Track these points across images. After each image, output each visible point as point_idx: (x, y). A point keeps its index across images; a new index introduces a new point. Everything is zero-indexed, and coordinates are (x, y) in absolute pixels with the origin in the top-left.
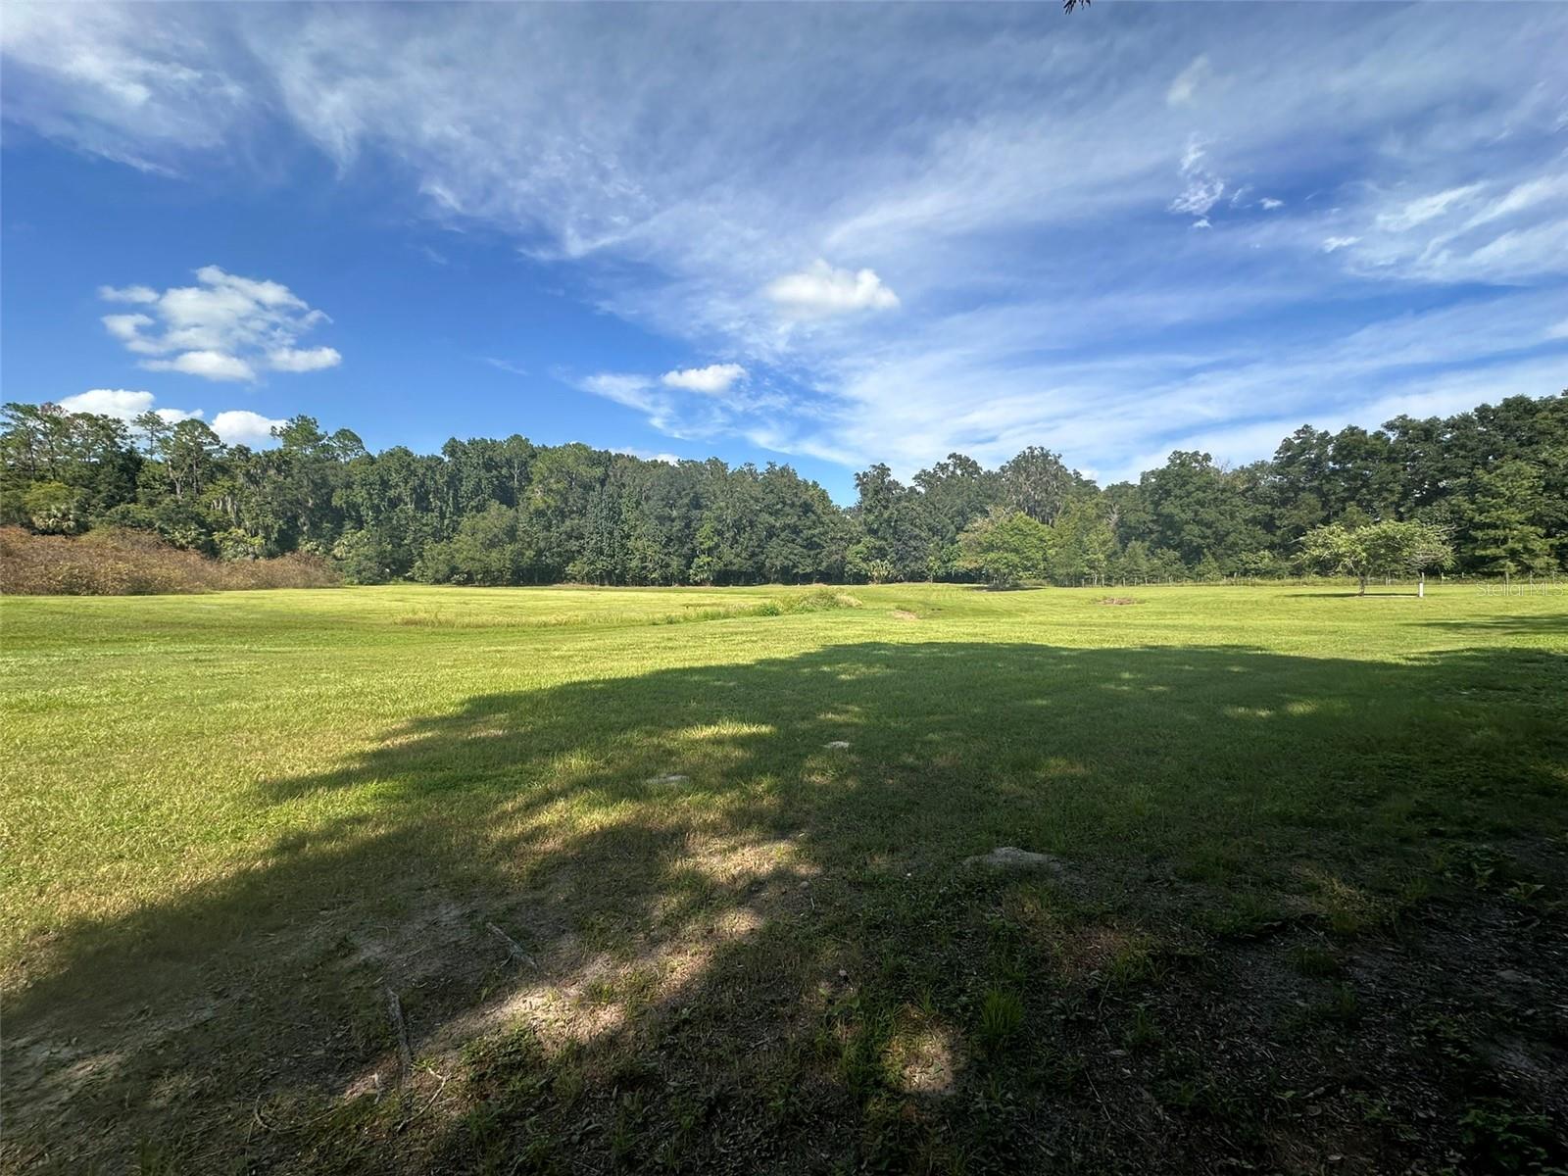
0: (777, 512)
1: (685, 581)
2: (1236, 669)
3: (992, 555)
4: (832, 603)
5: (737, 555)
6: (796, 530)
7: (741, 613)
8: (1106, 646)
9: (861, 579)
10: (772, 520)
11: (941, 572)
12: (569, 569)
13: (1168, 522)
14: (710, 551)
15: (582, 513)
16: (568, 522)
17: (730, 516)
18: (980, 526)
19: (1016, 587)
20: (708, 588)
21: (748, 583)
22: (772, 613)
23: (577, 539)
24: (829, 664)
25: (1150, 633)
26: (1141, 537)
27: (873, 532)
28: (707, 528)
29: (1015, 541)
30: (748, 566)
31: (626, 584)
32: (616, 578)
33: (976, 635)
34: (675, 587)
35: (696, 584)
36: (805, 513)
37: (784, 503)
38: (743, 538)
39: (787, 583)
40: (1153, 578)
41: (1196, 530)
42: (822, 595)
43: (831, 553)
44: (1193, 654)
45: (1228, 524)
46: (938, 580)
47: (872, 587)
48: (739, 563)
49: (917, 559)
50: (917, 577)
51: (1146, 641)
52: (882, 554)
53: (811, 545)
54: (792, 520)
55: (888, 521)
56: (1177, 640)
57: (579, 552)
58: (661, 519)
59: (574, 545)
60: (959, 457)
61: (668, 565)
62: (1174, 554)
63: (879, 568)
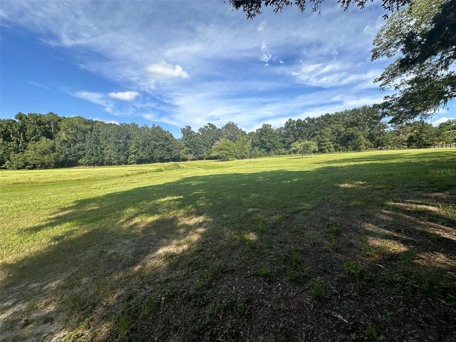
0: (157, 140)
1: (126, 163)
2: (282, 174)
3: (221, 152)
4: (178, 167)
5: (144, 154)
6: (163, 146)
7: (151, 171)
8: (253, 172)
9: (185, 160)
10: (155, 143)
11: (208, 157)
12: (80, 161)
13: (263, 142)
14: (135, 153)
15: (84, 141)
16: (78, 145)
17: (141, 142)
18: (218, 144)
19: (228, 160)
20: (135, 165)
21: (149, 163)
22: (161, 171)
23: (82, 150)
24: (187, 182)
25: (262, 169)
26: (257, 146)
27: (187, 146)
28: (133, 146)
29: (227, 148)
30: (148, 157)
31: (104, 165)
32: (100, 163)
33: (222, 172)
34: (123, 165)
35: (130, 164)
36: (166, 140)
37: (159, 138)
38: (146, 149)
39: (162, 162)
40: (260, 156)
41: (269, 144)
42: (175, 165)
43: (175, 153)
44: (272, 172)
45: (276, 142)
46: (207, 159)
47: (188, 162)
48: (145, 157)
49: (201, 154)
50: (201, 159)
51: (262, 171)
52: (190, 152)
53: (169, 150)
54: (162, 143)
55: (192, 142)
56: (269, 170)
57: (83, 155)
58: (116, 143)
59: (81, 153)
60: (211, 124)
61: (119, 158)
62: (264, 150)
63: (190, 156)
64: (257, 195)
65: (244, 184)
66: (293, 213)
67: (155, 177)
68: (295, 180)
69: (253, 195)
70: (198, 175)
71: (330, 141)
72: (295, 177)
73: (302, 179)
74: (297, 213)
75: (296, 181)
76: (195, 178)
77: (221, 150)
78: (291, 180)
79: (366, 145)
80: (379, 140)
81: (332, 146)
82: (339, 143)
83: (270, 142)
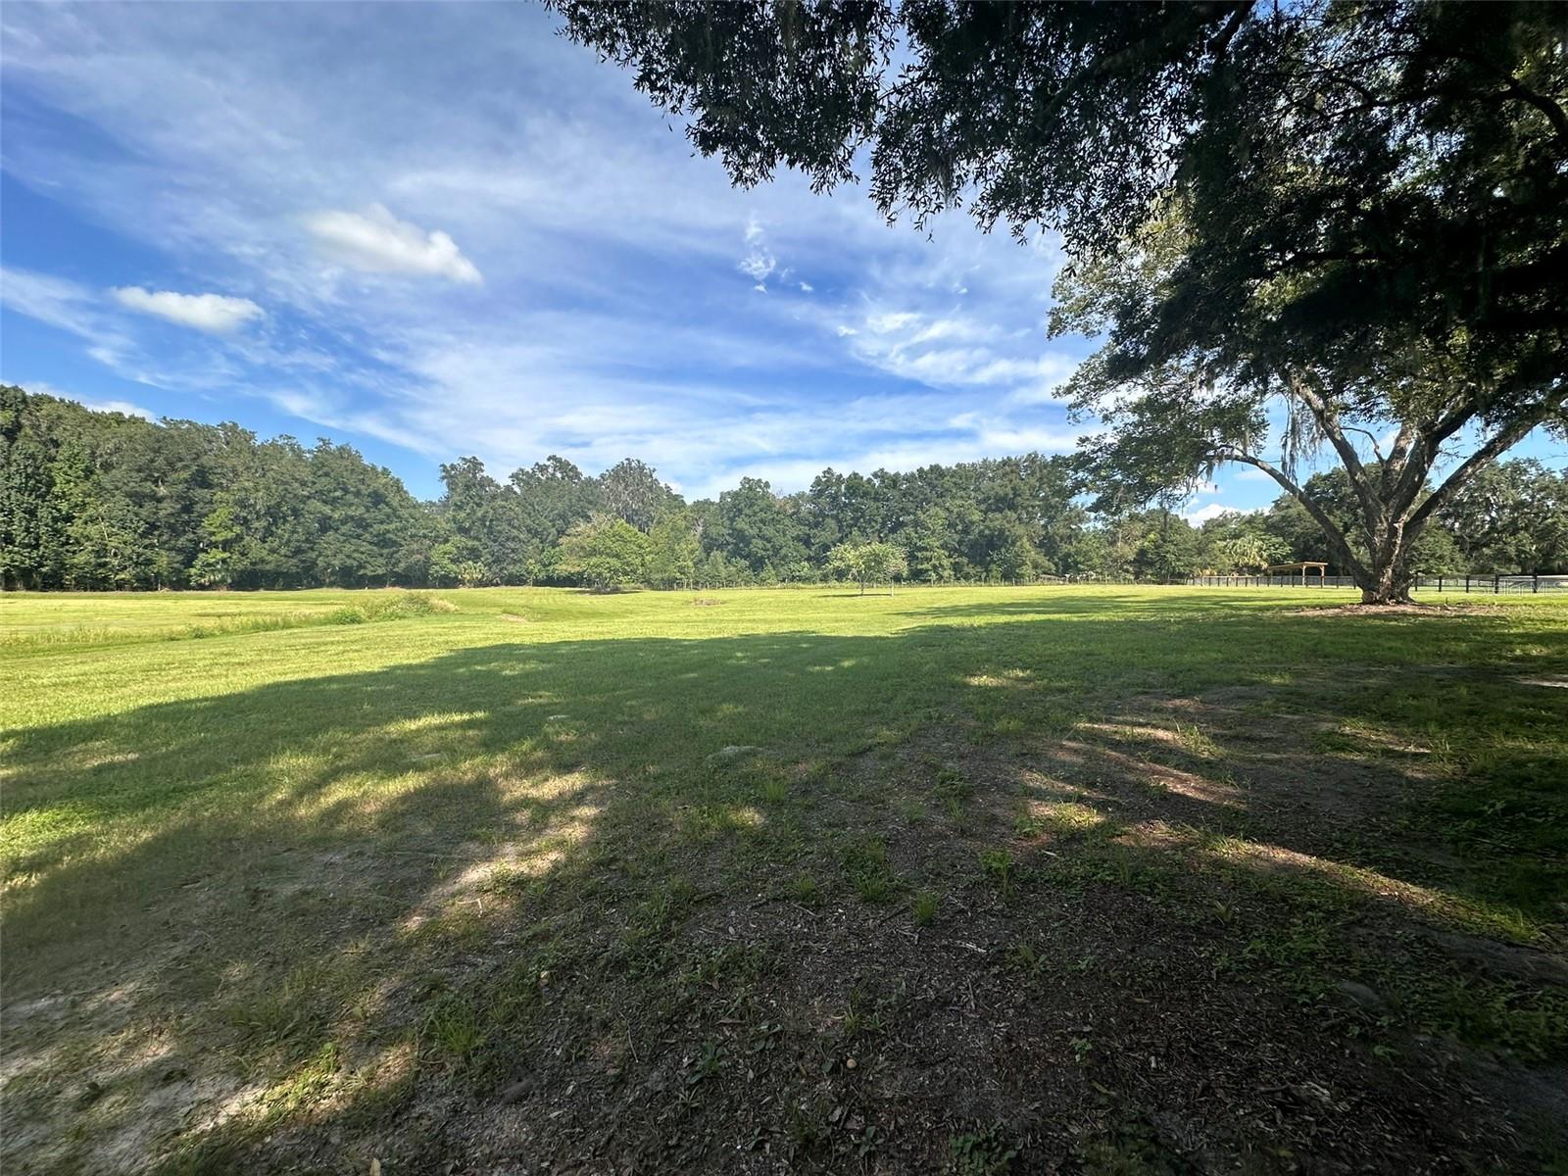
0: (335, 499)
1: (181, 584)
2: (804, 646)
3: (594, 560)
4: (426, 610)
5: (272, 551)
6: (362, 524)
7: (307, 622)
8: (713, 636)
9: (449, 582)
10: (327, 510)
11: (542, 576)
13: (741, 537)
14: (226, 545)
17: (260, 501)
18: (583, 531)
19: (616, 591)
20: (224, 592)
22: (353, 621)
25: (740, 625)
26: (720, 547)
27: (463, 531)
28: (222, 514)
29: (616, 547)
30: (292, 565)
31: (62, 588)
33: (602, 633)
34: (165, 591)
35: (202, 587)
36: (376, 504)
37: (346, 491)
38: (283, 530)
39: (348, 586)
40: (729, 583)
41: (760, 543)
42: (411, 600)
43: (412, 553)
44: (773, 638)
45: (782, 540)
46: (538, 583)
47: (462, 591)
48: (272, 562)
49: (515, 562)
50: (515, 581)
51: (740, 632)
52: (474, 554)
53: (383, 541)
54: (358, 512)
55: (483, 519)
56: (761, 630)
58: (138, 499)
60: (559, 460)
61: (149, 562)
62: (745, 563)
63: (473, 570)
64: (740, 709)
65: (692, 675)
66: (852, 755)
67: (332, 643)
68: (846, 664)
69: (727, 708)
70: (517, 641)
71: (943, 547)
72: (848, 656)
73: (865, 660)
74: (862, 753)
75: (850, 669)
76: (507, 652)
77: (594, 552)
78: (834, 663)
79: (1036, 566)
80: (1068, 555)
81: (946, 562)
82: (966, 555)
83: (763, 538)
